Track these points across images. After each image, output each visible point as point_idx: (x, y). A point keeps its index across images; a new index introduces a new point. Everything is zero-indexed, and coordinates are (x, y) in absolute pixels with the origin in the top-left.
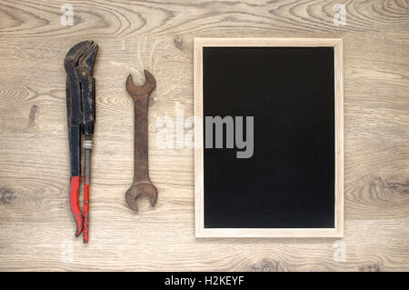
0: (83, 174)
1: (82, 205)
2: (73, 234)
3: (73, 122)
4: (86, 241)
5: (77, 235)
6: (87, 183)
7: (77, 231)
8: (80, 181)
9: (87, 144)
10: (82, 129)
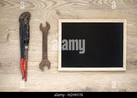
0: (25, 58)
1: (24, 68)
2: (22, 78)
3: (22, 40)
4: (26, 80)
5: (23, 79)
6: (26, 61)
7: (23, 77)
8: (24, 60)
9: (26, 47)
10: (25, 42)
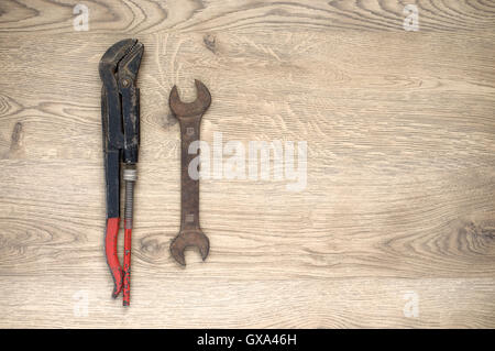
3: (110, 147)
4: (126, 303)
5: (115, 296)
6: (129, 227)
7: (115, 290)
9: (129, 175)
10: (122, 156)
